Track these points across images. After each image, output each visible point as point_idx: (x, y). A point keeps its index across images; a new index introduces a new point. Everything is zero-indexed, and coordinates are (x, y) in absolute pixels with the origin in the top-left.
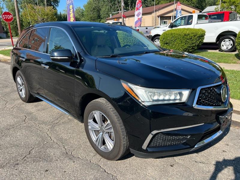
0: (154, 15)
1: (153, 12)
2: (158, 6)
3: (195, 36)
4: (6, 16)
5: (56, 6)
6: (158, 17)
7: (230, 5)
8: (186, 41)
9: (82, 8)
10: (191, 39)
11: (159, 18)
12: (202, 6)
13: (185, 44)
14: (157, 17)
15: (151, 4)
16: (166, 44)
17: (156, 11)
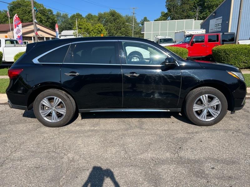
0: (10, 33)
1: (9, 31)
7: (85, 31)
17: (12, 30)
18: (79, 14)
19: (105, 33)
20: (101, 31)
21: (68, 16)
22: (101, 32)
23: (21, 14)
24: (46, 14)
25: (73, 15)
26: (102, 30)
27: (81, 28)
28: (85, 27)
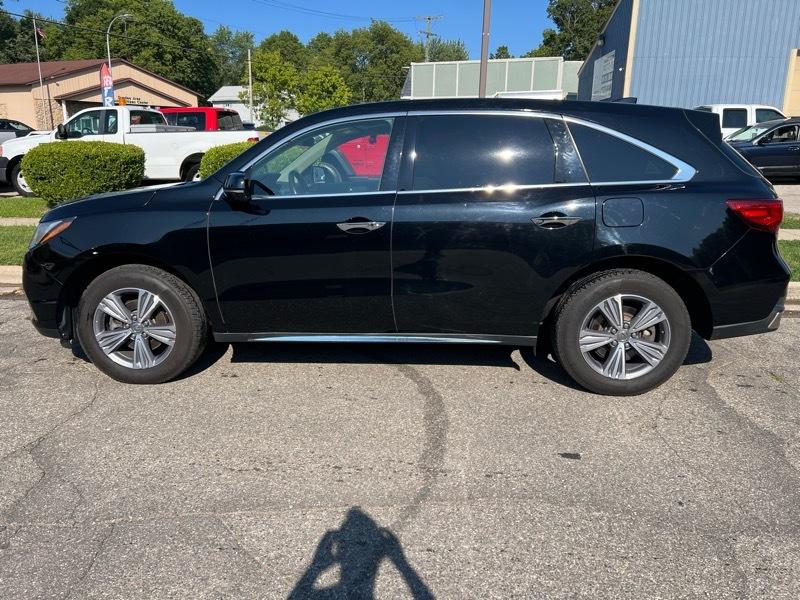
0: (40, 91)
1: (36, 84)
2: (55, 66)
3: (113, 161)
6: (59, 102)
7: (275, 88)
8: (92, 172)
10: (105, 166)
11: (64, 106)
12: (209, 81)
13: (93, 179)
14: (54, 103)
15: (28, 52)
16: (42, 179)
17: (47, 80)
18: (289, 33)
19: (345, 97)
20: (331, 89)
21: (254, 40)
22: (330, 93)
23: (99, 34)
24: (180, 33)
25: (272, 37)
26: (334, 87)
27: (262, 80)
28: (274, 75)
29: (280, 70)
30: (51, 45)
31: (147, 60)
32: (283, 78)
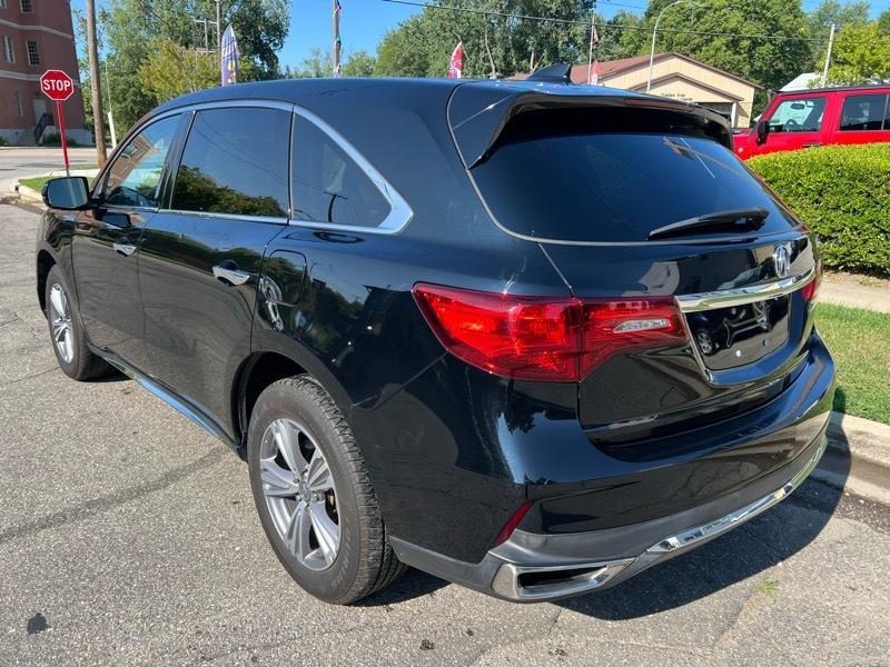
4: (53, 81)
5: (275, 45)
7: (861, 72)
9: (373, 54)
21: (868, 11)
24: (769, 15)
27: (845, 62)
28: (863, 56)
29: (873, 48)
30: (628, 43)
31: (718, 50)
32: (875, 58)
